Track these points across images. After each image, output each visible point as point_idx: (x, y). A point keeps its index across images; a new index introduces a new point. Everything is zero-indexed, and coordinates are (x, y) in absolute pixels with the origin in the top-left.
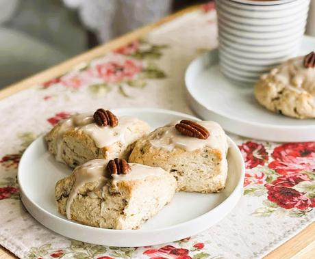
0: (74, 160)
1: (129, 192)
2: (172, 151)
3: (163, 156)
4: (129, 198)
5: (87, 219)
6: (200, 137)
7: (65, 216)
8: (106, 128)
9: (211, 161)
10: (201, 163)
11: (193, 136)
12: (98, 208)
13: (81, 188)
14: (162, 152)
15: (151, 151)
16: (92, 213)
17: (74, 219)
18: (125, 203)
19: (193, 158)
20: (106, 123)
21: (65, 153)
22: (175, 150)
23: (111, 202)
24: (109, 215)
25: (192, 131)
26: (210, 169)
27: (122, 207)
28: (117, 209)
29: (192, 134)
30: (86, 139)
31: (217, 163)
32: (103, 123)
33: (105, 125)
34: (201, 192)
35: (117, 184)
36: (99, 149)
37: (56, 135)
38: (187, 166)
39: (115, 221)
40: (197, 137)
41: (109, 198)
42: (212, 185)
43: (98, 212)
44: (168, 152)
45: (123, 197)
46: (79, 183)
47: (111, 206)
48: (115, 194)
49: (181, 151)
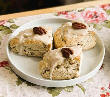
0: (31, 53)
1: (79, 61)
2: (77, 37)
3: (75, 41)
4: (79, 63)
5: (61, 77)
6: (84, 28)
7: (49, 79)
8: (44, 35)
9: (91, 36)
10: (88, 39)
11: (81, 29)
12: (66, 71)
13: (55, 65)
14: (73, 39)
15: (69, 40)
16: (64, 74)
17: (54, 79)
18: (78, 65)
19: (85, 38)
20: (43, 33)
21: (25, 51)
22: (78, 37)
23: (71, 67)
24: (72, 73)
25: (80, 27)
26: (91, 40)
27: (77, 67)
28: (75, 69)
29: (81, 28)
30: (39, 43)
31: (94, 36)
32: (42, 34)
33: (43, 34)
34: (88, 50)
35: (73, 59)
36: (45, 45)
37: (18, 44)
38: (83, 41)
39: (75, 74)
40: (83, 28)
41: (71, 66)
42: (92, 45)
43: (67, 73)
44: (76, 38)
45: (77, 64)
46: (54, 63)
47: (72, 68)
48: (73, 64)
49: (81, 36)
